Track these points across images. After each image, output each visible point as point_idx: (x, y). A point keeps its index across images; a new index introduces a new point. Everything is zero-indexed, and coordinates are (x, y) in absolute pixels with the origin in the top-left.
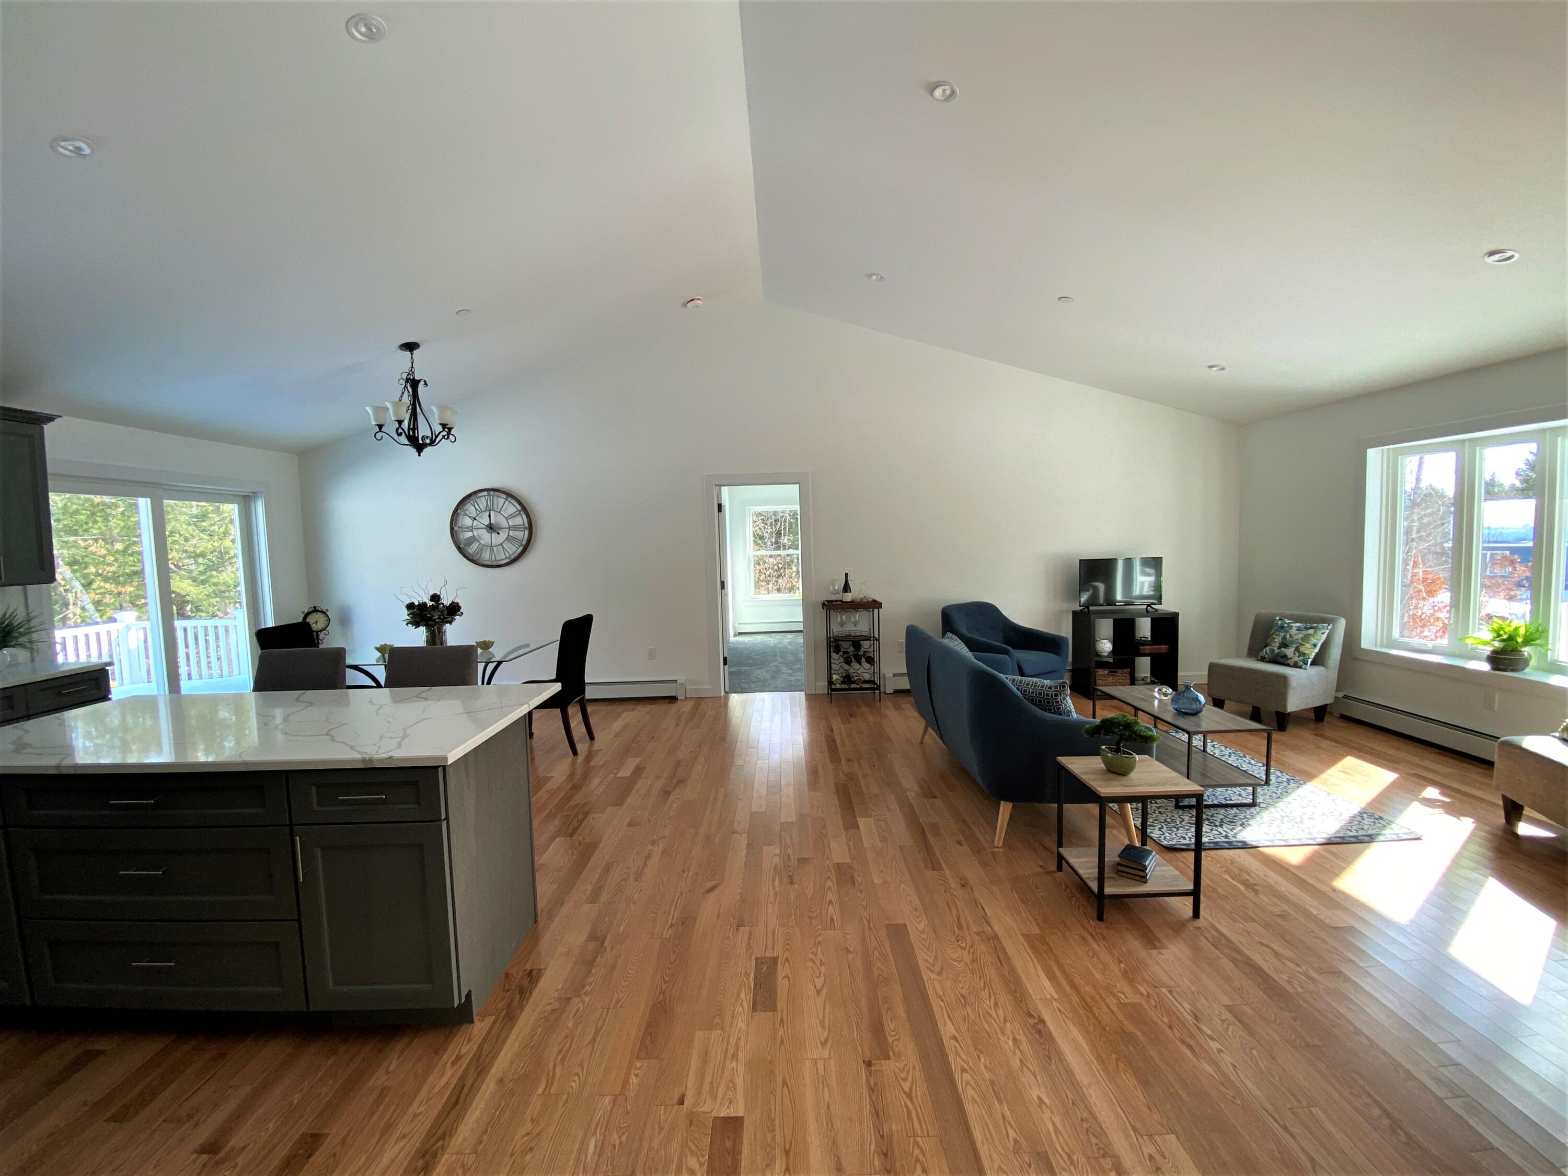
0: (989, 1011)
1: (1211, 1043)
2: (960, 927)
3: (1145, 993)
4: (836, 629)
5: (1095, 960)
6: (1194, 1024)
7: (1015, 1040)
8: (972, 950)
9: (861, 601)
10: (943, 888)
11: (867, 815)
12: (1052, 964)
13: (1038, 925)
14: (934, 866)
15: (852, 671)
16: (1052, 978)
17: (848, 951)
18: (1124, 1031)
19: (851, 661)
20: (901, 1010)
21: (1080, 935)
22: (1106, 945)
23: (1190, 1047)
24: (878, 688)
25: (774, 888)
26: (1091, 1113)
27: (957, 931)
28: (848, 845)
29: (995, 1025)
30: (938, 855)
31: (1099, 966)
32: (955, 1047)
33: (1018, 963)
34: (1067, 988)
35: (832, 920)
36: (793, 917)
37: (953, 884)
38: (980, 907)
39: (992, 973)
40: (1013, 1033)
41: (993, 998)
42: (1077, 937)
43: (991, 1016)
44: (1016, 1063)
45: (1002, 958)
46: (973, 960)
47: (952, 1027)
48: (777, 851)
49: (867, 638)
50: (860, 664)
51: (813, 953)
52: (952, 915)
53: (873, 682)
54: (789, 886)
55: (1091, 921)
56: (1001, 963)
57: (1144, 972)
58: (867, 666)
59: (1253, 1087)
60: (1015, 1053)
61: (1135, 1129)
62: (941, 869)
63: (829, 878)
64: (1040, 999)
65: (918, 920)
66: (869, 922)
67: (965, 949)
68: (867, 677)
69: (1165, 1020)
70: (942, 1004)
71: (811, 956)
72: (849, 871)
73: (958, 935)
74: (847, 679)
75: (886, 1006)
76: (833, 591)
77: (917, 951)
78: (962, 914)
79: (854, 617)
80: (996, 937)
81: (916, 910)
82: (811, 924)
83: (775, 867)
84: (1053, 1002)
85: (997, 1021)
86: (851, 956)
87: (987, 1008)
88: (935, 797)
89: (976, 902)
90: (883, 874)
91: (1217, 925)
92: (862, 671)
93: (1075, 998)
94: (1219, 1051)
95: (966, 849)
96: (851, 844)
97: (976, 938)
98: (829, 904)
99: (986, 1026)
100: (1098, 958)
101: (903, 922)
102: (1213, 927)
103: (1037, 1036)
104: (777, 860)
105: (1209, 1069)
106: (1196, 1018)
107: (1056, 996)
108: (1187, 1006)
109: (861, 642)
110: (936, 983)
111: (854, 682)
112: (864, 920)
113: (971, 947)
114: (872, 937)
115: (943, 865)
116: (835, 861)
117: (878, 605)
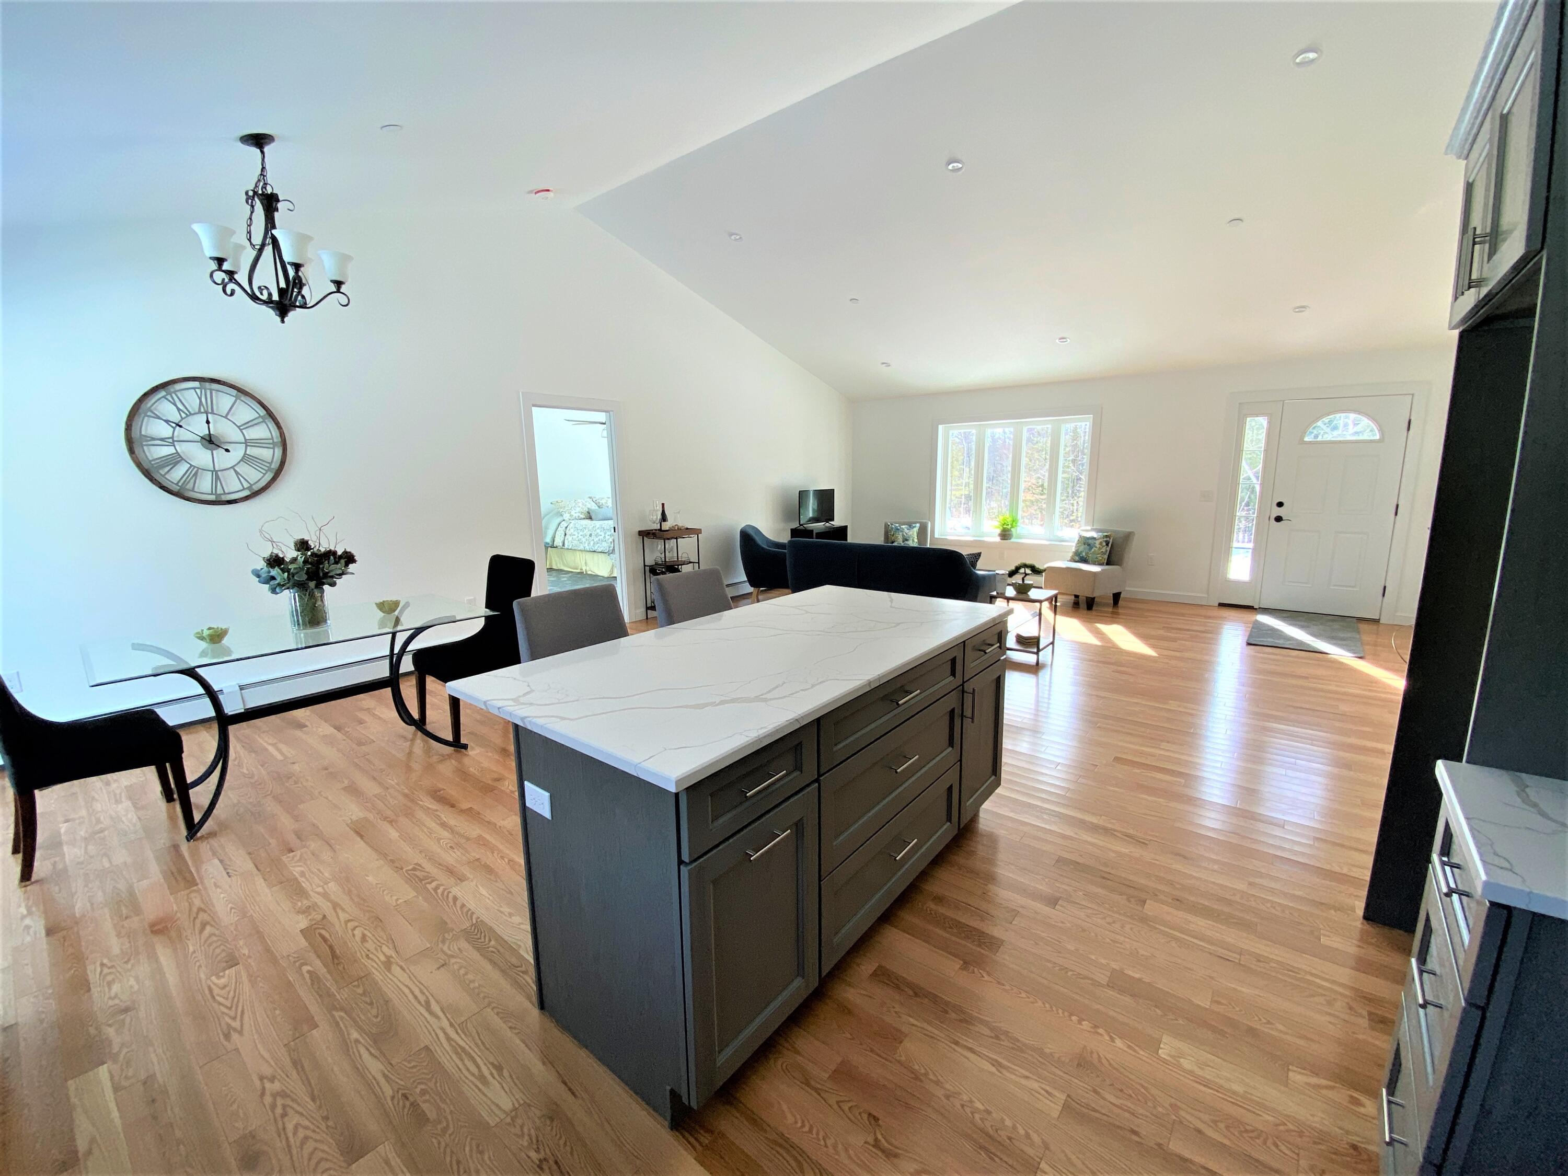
4: (652, 557)
9: (676, 529)
79: (672, 544)
117: (697, 532)
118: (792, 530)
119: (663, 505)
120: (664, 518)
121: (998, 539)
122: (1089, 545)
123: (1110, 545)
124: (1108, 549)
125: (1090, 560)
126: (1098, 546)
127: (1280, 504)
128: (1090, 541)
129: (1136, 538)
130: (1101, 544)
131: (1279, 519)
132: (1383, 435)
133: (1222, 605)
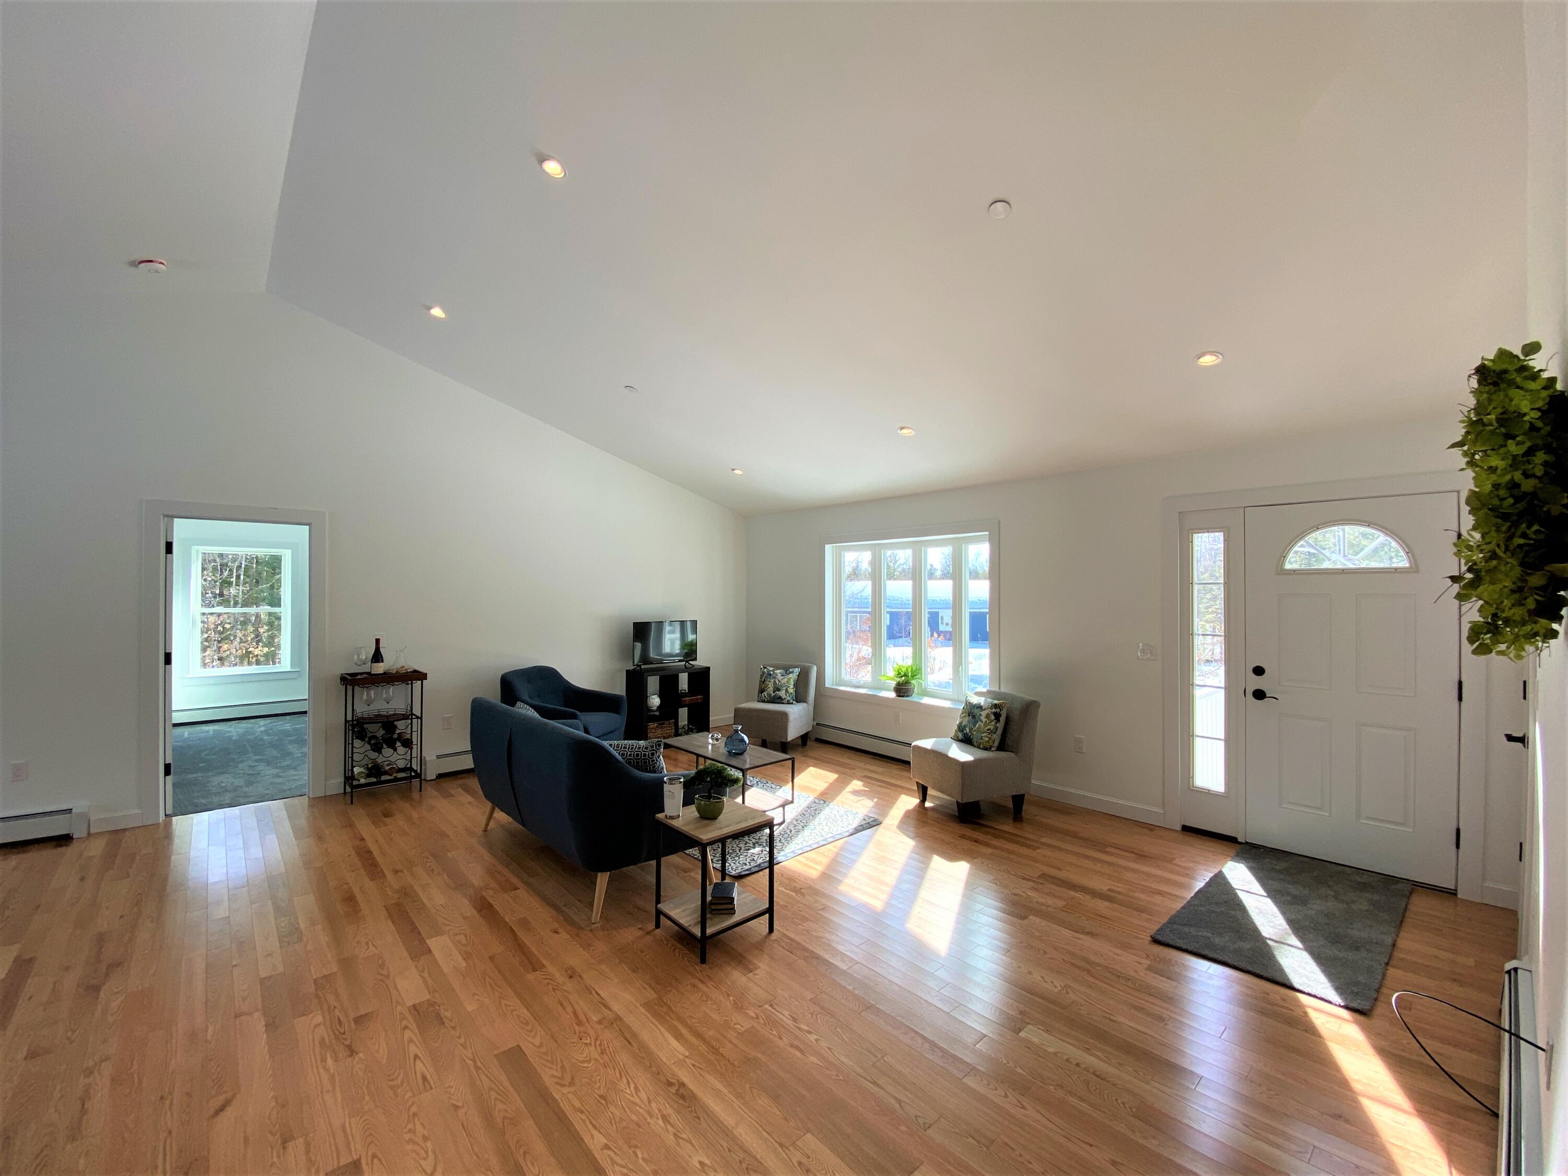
0: (632, 1099)
1: (809, 1036)
2: (580, 1023)
3: (754, 1015)
4: (362, 709)
5: (709, 1002)
6: (795, 1026)
7: (665, 1118)
8: (598, 1042)
9: (397, 672)
10: (550, 987)
11: (438, 932)
12: (676, 1023)
13: (653, 989)
14: (535, 966)
15: (380, 760)
16: (678, 1036)
17: (456, 1108)
18: (749, 1060)
19: (382, 748)
20: (539, 1147)
21: (691, 984)
22: (714, 984)
23: (797, 1048)
24: (418, 776)
25: (327, 1070)
26: (746, 1151)
27: (577, 1028)
28: (424, 978)
29: (641, 1111)
30: (536, 953)
31: (714, 1007)
32: (609, 1156)
33: (645, 1036)
34: (694, 1040)
35: (424, 1079)
36: (367, 1098)
37: (560, 978)
38: (593, 992)
39: (624, 1058)
40: (660, 1111)
41: (632, 1085)
42: (689, 987)
43: (636, 1104)
44: (670, 1139)
45: (629, 1038)
46: (602, 1053)
47: (601, 1136)
48: (319, 1019)
49: (405, 717)
50: (395, 749)
51: (410, 1131)
52: (567, 1013)
53: (411, 769)
54: (350, 1059)
55: (696, 967)
56: (629, 1043)
57: (748, 997)
58: (401, 749)
59: (845, 1060)
60: (667, 1131)
61: (781, 1145)
62: (544, 966)
63: (406, 1027)
64: (674, 1064)
65: (532, 1034)
66: (474, 1061)
67: (590, 1044)
68: (401, 764)
69: (774, 1033)
70: (583, 1117)
71: (407, 1137)
72: (431, 1009)
73: (580, 1032)
74: (375, 770)
75: (522, 1150)
76: (360, 661)
77: (539, 1070)
78: (576, 1007)
79: (387, 693)
80: (618, 1018)
81: (527, 1024)
82: (396, 1095)
83: (322, 1042)
84: (687, 1060)
85: (643, 1106)
86: (461, 1113)
87: (629, 1097)
88: (516, 889)
89: (588, 989)
90: (477, 997)
91: (787, 933)
92: (395, 757)
93: (703, 1048)
94: (817, 1040)
95: (564, 935)
96: (426, 975)
97: (598, 1027)
98: (415, 1060)
99: (634, 1117)
100: (711, 999)
101: (515, 1044)
102: (784, 935)
103: (681, 1102)
104: (321, 1031)
105: (813, 1059)
106: (795, 1020)
107: (687, 1054)
108: (786, 1013)
109: (395, 723)
110: (569, 1096)
111: (386, 773)
112: (466, 1059)
113: (596, 1040)
114: (484, 1078)
115: (544, 962)
116: (410, 1004)
117: (421, 676)
118: (628, 671)
119: (378, 641)
120: (377, 657)
121: (893, 695)
122: (974, 717)
123: (1003, 719)
124: (1001, 725)
125: (974, 740)
126: (984, 720)
127: (1259, 671)
128: (976, 711)
129: (1041, 710)
130: (987, 716)
131: (1259, 695)
132: (1416, 563)
133: (1186, 829)
